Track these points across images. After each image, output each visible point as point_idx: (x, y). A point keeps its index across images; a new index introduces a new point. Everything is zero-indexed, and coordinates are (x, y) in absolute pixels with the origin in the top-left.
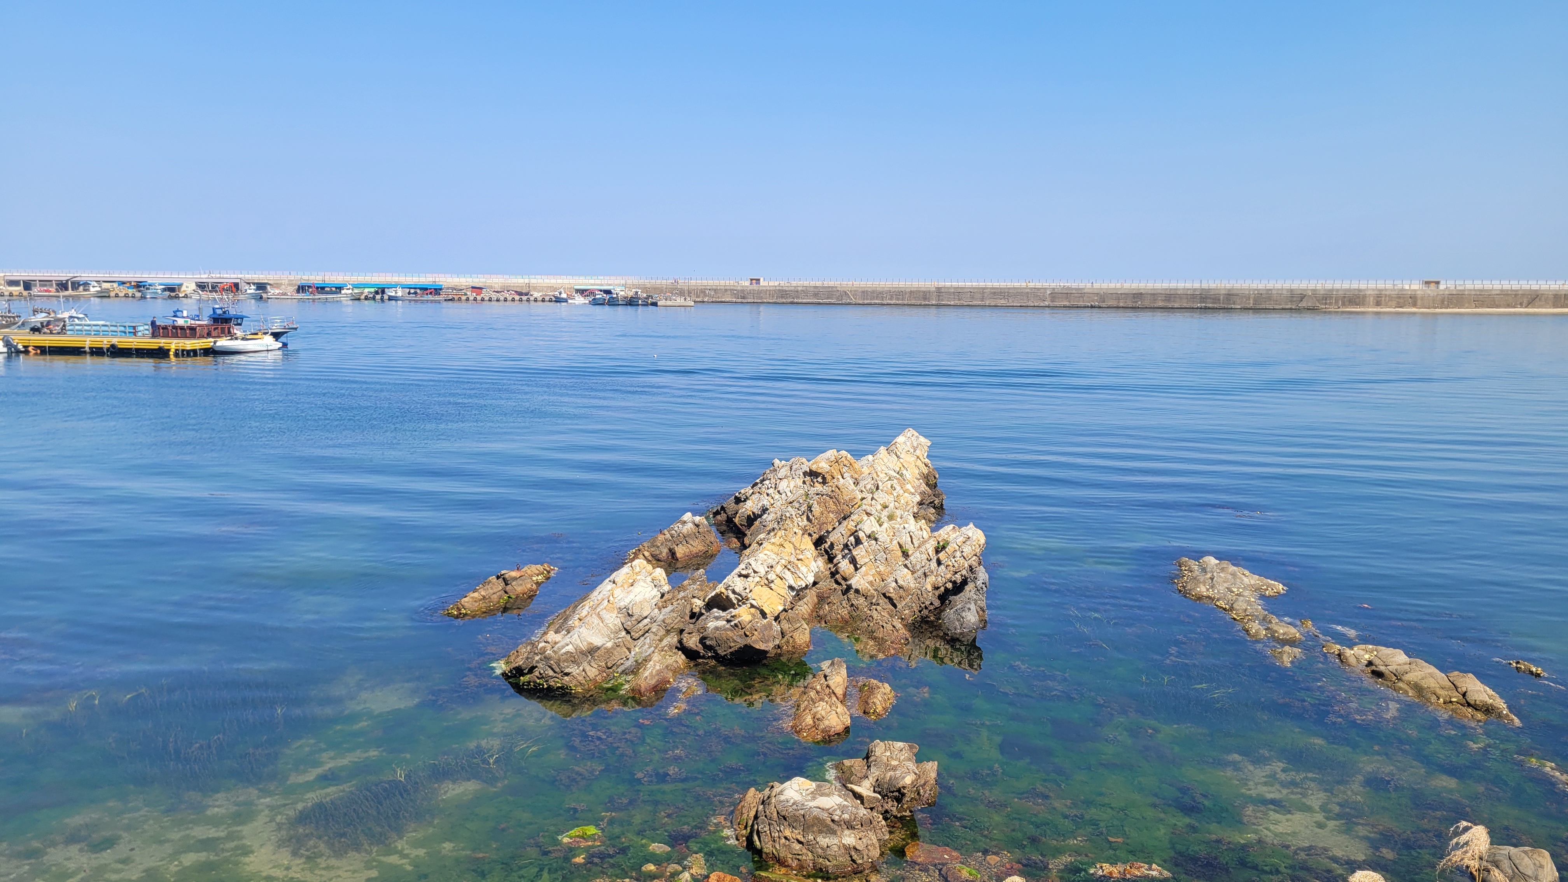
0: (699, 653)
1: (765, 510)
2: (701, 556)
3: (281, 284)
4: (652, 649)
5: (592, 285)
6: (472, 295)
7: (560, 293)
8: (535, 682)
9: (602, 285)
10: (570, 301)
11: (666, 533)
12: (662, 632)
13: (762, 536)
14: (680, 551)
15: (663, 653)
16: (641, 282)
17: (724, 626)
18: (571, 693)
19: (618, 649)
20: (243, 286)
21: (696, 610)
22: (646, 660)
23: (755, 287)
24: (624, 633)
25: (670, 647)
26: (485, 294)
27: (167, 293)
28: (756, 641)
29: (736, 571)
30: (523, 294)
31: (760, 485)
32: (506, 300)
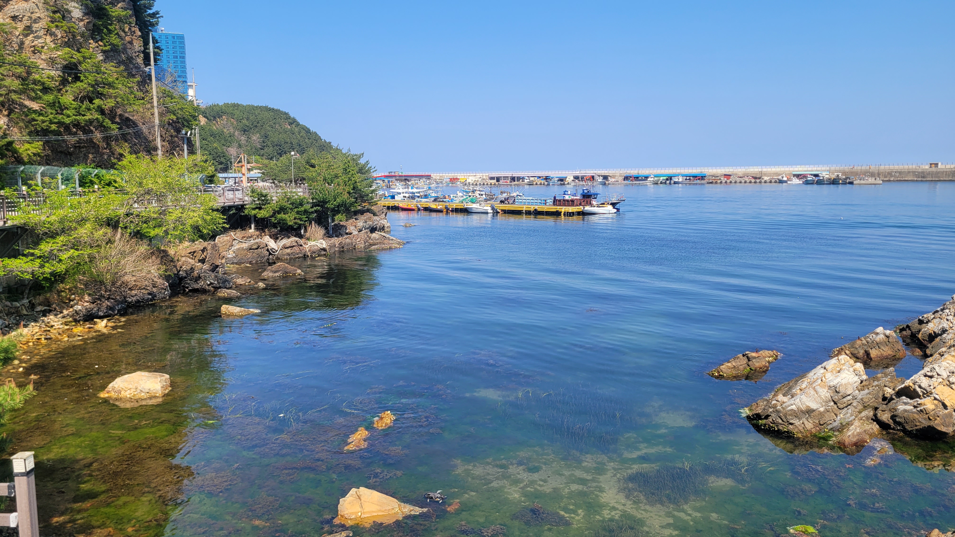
0: (890, 425)
1: (944, 331)
2: (890, 358)
3: (616, 176)
4: (854, 417)
5: (805, 171)
6: (724, 180)
7: (782, 177)
8: (769, 425)
9: (812, 171)
10: (789, 182)
11: (863, 339)
12: (860, 407)
13: (944, 349)
14: (874, 353)
15: (862, 421)
16: (842, 168)
17: (912, 410)
18: (794, 437)
19: (828, 413)
20: (596, 178)
21: (888, 395)
22: (849, 424)
23: (934, 169)
24: (832, 403)
25: (867, 418)
26: (732, 179)
27: (560, 182)
28: (937, 424)
29: (922, 372)
30: (757, 178)
31: (940, 313)
32: (745, 182)
